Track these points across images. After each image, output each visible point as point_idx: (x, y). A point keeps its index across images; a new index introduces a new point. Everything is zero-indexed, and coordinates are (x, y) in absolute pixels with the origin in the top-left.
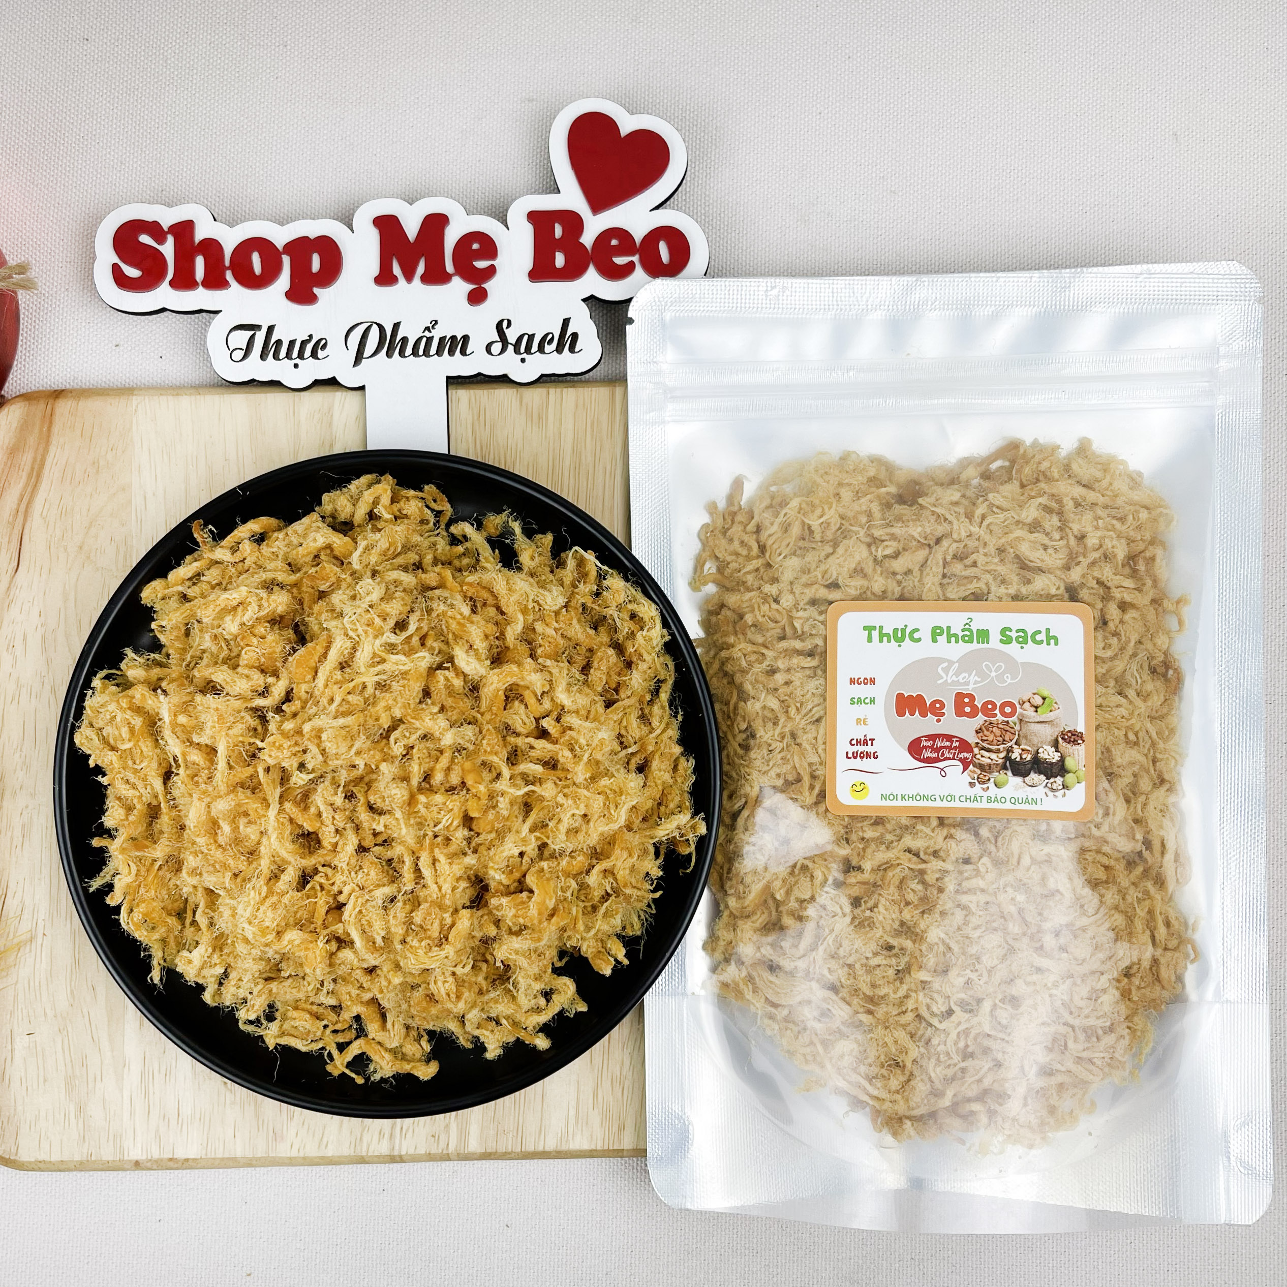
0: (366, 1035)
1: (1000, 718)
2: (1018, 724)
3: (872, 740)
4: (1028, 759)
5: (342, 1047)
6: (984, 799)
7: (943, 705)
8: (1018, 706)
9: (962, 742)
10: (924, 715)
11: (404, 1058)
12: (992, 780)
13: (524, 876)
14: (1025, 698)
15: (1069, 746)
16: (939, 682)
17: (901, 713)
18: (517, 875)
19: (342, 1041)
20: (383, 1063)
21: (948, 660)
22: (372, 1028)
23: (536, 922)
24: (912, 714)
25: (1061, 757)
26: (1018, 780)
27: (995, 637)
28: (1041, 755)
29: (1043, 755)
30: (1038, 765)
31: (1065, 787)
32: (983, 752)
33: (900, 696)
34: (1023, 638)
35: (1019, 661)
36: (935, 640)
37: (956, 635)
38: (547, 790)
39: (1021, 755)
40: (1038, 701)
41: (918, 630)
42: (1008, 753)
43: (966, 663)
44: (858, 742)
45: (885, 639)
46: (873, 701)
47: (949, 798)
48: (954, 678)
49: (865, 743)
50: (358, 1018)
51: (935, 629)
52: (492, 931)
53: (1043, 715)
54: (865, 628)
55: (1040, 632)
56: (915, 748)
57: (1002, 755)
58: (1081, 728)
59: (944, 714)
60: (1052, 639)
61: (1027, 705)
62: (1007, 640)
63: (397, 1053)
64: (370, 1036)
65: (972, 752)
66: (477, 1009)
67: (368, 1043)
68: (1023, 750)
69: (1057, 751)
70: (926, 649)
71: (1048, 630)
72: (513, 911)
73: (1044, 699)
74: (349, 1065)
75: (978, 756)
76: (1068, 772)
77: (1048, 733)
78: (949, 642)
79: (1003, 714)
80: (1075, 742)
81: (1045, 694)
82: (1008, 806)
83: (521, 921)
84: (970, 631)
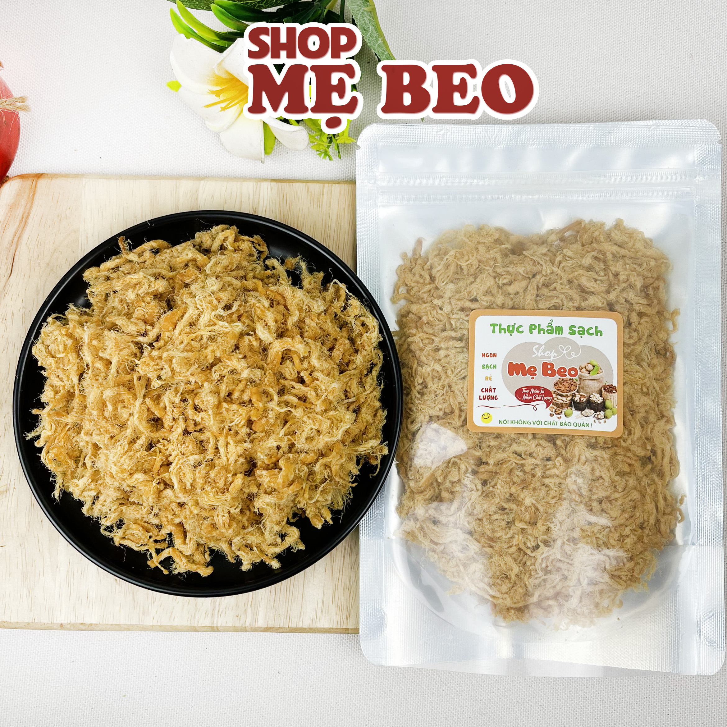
0: (173, 546)
1: (568, 377)
2: (578, 381)
3: (494, 389)
4: (584, 401)
5: (158, 551)
6: (559, 424)
7: (535, 369)
8: (579, 370)
9: (546, 390)
10: (524, 375)
11: (194, 562)
12: (563, 412)
13: (278, 461)
14: (583, 366)
15: (608, 394)
16: (534, 356)
17: (511, 374)
18: (274, 460)
19: (159, 548)
20: (180, 563)
21: (538, 344)
22: (178, 541)
23: (281, 486)
24: (518, 374)
25: (604, 400)
26: (578, 413)
27: (566, 331)
28: (592, 399)
29: (593, 399)
30: (590, 405)
31: (605, 417)
32: (558, 396)
33: (511, 364)
34: (582, 332)
35: (580, 345)
36: (531, 332)
37: (543, 330)
38: (298, 413)
39: (580, 398)
40: (590, 367)
41: (521, 326)
42: (573, 397)
43: (549, 346)
44: (486, 390)
45: (503, 331)
46: (495, 367)
47: (538, 423)
48: (542, 354)
49: (490, 391)
50: (170, 535)
51: (531, 326)
52: (254, 490)
53: (593, 376)
54: (491, 325)
55: (592, 328)
56: (519, 394)
57: (569, 398)
58: (615, 384)
59: (536, 375)
60: (598, 332)
61: (584, 370)
62: (572, 333)
63: (190, 559)
64: (176, 547)
65: (552, 396)
66: (240, 537)
67: (174, 550)
68: (581, 395)
69: (601, 397)
70: (526, 337)
71: (596, 327)
72: (269, 479)
73: (594, 366)
74: (161, 563)
75: (555, 399)
76: (608, 409)
77: (596, 386)
78: (539, 333)
79: (570, 374)
80: (611, 392)
81: (594, 363)
82: (572, 427)
83: (272, 485)
84: (552, 327)
